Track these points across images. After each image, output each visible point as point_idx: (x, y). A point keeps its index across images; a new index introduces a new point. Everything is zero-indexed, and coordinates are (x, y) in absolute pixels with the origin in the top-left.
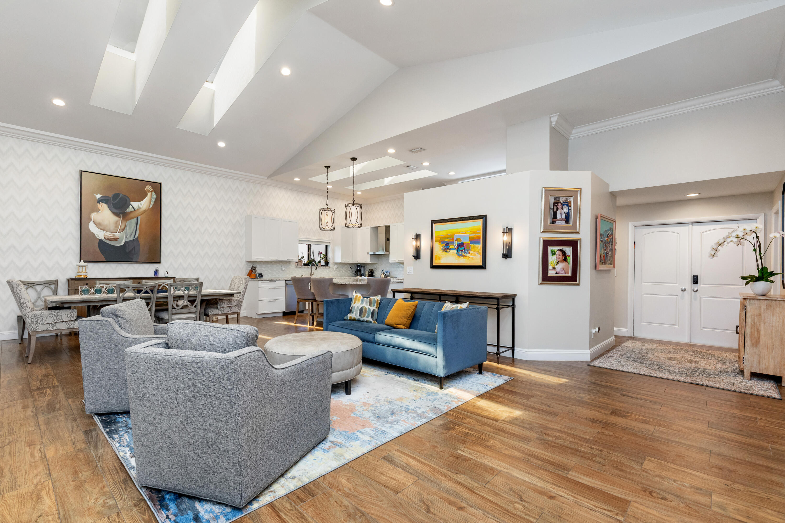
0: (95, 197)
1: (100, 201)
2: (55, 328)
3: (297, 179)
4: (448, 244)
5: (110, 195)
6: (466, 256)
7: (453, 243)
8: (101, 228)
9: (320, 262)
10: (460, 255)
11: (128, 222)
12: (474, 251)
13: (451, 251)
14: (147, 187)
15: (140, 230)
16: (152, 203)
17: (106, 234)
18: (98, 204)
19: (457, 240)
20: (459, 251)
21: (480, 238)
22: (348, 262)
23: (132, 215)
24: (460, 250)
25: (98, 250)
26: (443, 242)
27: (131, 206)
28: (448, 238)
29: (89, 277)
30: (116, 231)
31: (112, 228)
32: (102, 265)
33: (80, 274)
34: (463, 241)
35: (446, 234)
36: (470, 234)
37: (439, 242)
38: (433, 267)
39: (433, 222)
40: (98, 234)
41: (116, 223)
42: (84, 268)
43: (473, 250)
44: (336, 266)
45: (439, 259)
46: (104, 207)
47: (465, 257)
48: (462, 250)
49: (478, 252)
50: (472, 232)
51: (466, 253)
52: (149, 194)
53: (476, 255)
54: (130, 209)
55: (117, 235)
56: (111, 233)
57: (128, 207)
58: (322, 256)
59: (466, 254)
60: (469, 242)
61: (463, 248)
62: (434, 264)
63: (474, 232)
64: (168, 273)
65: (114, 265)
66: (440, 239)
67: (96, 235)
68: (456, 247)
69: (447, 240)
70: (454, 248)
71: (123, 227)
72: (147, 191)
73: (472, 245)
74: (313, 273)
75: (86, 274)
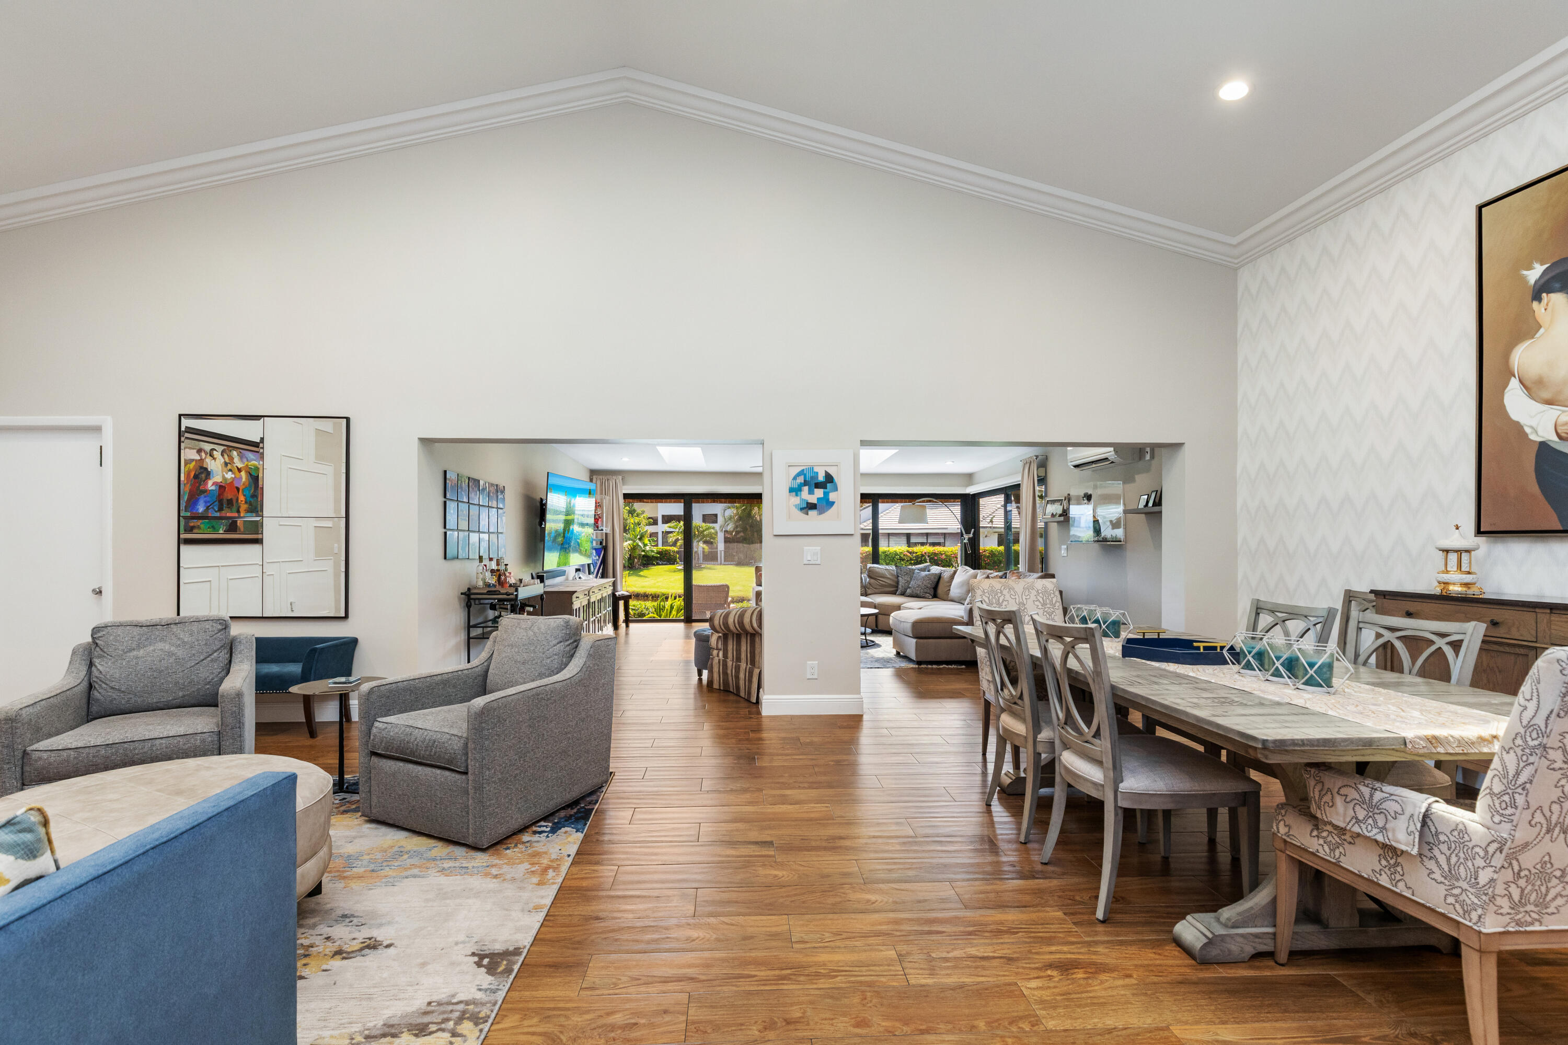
1: (1540, 291)
8: (1546, 395)
17: (1561, 418)
18: (1535, 304)
25: (1535, 488)
33: (1447, 578)
40: (1534, 425)
42: (1464, 556)
46: (1554, 309)
67: (1528, 430)
75: (1467, 577)
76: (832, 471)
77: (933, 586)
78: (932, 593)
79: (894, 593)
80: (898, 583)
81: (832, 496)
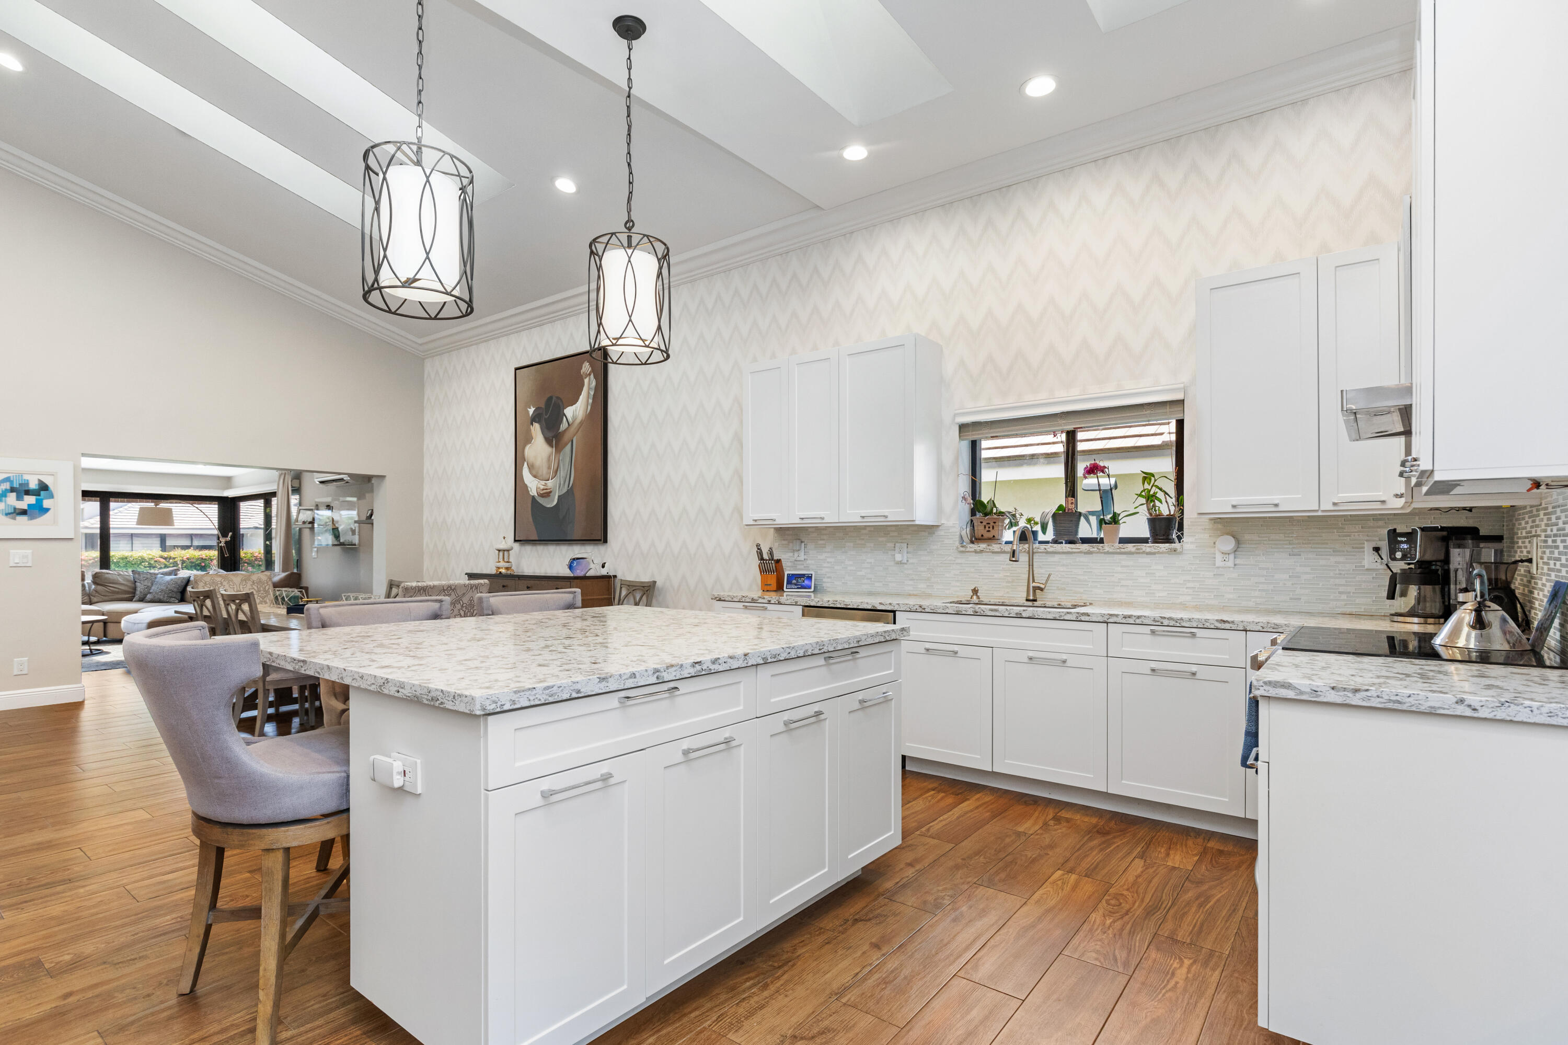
0: (529, 412)
1: (533, 420)
5: (544, 403)
8: (534, 473)
11: (561, 454)
14: (583, 366)
16: (593, 399)
17: (538, 485)
18: (531, 427)
23: (567, 437)
25: (531, 519)
27: (564, 418)
29: (514, 572)
30: (547, 478)
31: (546, 471)
33: (499, 565)
40: (531, 487)
41: (549, 458)
42: (514, 554)
46: (537, 431)
52: (586, 381)
54: (564, 425)
55: (550, 483)
56: (544, 483)
57: (562, 421)
64: (613, 566)
67: (529, 489)
71: (556, 466)
72: (584, 376)
75: (507, 565)
76: (48, 480)
77: (181, 590)
78: (179, 596)
79: (130, 600)
80: (135, 589)
81: (46, 503)
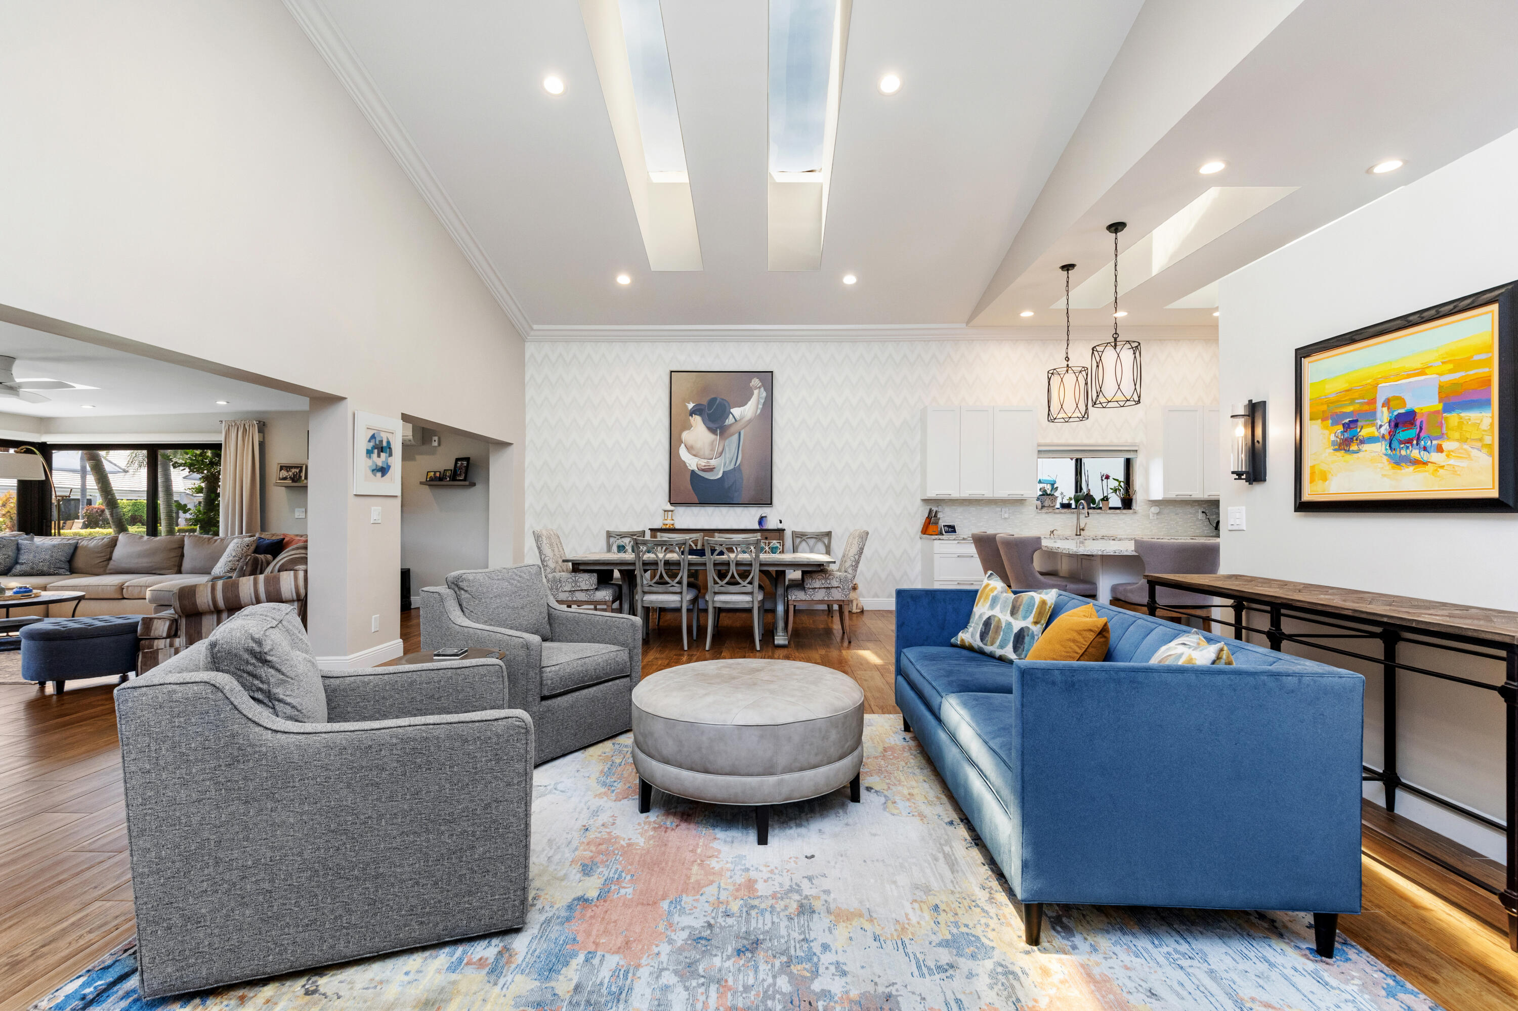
0: (686, 407)
1: (692, 413)
2: (575, 599)
3: (1027, 314)
4: (1356, 421)
5: (705, 402)
6: (1425, 463)
7: (1371, 416)
8: (694, 453)
9: (1105, 499)
10: (1399, 461)
11: (727, 441)
12: (1463, 440)
13: (1366, 447)
14: (753, 381)
15: (743, 454)
16: (760, 406)
17: (700, 462)
18: (690, 417)
19: (1387, 403)
20: (1395, 444)
21: (1488, 382)
22: (1187, 498)
23: (732, 429)
24: (1401, 442)
25: (690, 487)
26: (1336, 418)
27: (731, 415)
28: (1352, 401)
29: (678, 526)
30: (711, 457)
31: (707, 453)
32: (696, 510)
33: (666, 522)
34: (1410, 405)
35: (1345, 386)
36: (1440, 374)
37: (1324, 419)
38: (1303, 507)
39: (1303, 353)
40: (690, 463)
41: (712, 443)
42: (670, 513)
43: (1457, 435)
44: (1154, 509)
45: (1324, 477)
46: (697, 421)
47: (1421, 468)
48: (1410, 441)
49: (1479, 444)
50: (1451, 366)
51: (1425, 449)
52: (756, 392)
53: (1469, 457)
54: (730, 420)
55: (713, 462)
56: (706, 461)
57: (727, 417)
58: (1113, 484)
59: (1425, 456)
60: (1440, 407)
61: (1412, 433)
62: (1306, 497)
63: (1459, 364)
64: (781, 522)
65: (710, 510)
66: (1325, 407)
67: (688, 465)
68: (1385, 429)
69: (1349, 409)
70: (1376, 434)
71: (721, 449)
72: (753, 388)
73: (1453, 418)
74: (1082, 526)
75: (672, 522)
76: (390, 438)
81: (389, 461)
